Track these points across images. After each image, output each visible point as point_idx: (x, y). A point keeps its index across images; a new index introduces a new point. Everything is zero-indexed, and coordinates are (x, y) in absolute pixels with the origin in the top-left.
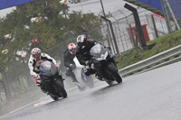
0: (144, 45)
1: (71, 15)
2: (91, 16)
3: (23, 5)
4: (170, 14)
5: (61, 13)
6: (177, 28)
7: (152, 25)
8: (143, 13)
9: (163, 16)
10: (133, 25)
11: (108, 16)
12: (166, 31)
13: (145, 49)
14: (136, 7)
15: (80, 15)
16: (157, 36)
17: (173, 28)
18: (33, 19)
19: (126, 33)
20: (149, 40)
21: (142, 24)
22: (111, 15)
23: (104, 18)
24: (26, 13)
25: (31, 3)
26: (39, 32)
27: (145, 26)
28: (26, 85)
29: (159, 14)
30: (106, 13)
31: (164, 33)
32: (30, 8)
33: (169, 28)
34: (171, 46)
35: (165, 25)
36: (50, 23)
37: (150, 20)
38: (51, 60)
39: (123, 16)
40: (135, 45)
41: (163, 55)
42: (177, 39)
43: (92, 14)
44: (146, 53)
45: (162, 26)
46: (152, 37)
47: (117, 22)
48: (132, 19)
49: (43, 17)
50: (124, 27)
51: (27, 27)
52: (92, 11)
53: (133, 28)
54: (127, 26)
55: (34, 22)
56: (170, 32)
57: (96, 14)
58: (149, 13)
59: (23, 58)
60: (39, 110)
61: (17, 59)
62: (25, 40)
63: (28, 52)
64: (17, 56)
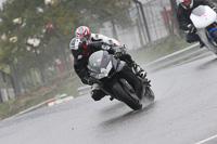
10: (169, 8)
18: (47, 1)
19: (160, 17)
26: (55, 15)
28: (39, 80)
40: (171, 32)
47: (149, 4)
50: (157, 10)
51: (41, 10)
53: (169, 12)
54: (161, 9)
55: (49, 4)
59: (35, 48)
60: (54, 110)
61: (29, 48)
62: (37, 26)
63: (42, 40)
64: (28, 45)
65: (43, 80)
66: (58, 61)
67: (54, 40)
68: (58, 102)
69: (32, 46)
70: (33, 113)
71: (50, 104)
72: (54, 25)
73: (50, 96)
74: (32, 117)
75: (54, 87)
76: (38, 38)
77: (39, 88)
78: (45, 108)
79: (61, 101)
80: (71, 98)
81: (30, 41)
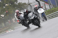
2: (25, 4)
4: (50, 3)
5: (15, 3)
6: (52, 8)
7: (44, 7)
8: (41, 3)
9: (48, 4)
11: (30, 4)
14: (39, 1)
16: (46, 10)
17: (51, 8)
18: (6, 5)
21: (41, 6)
22: (31, 3)
23: (29, 4)
24: (4, 3)
26: (8, 9)
29: (47, 3)
30: (30, 3)
31: (48, 9)
35: (49, 7)
39: (35, 4)
42: (52, 11)
43: (25, 3)
47: (33, 6)
48: (38, 5)
49: (9, 4)
51: (4, 7)
52: (25, 2)
55: (7, 6)
57: (26, 3)
59: (3, 17)
61: (1, 17)
62: (3, 11)
63: (5, 15)
64: (1, 16)
67: (8, 15)
68: (9, 31)
69: (2, 17)
70: (2, 34)
71: (7, 32)
72: (8, 11)
73: (7, 30)
74: (2, 35)
75: (8, 27)
76: (4, 15)
77: (4, 28)
78: (6, 33)
79: (10, 31)
80: (13, 30)
81: (2, 15)
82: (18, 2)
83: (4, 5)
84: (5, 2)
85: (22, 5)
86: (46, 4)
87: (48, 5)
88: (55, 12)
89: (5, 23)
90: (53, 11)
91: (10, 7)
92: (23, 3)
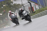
0: (33, 12)
1: (14, 4)
2: (19, 5)
3: (1, 2)
4: (39, 4)
5: (11, 4)
6: (41, 8)
7: (35, 7)
8: (32, 4)
9: (38, 4)
10: (30, 7)
11: (23, 5)
12: (38, 8)
13: (33, 13)
15: (16, 4)
16: (36, 10)
17: (40, 8)
18: (4, 5)
19: (28, 9)
20: (34, 11)
21: (32, 6)
22: (24, 4)
23: (22, 5)
25: (3, 1)
27: (33, 7)
28: (2, 23)
30: (23, 4)
31: (38, 9)
32: (3, 2)
33: (39, 8)
34: (40, 12)
36: (8, 6)
37: (34, 5)
38: (14, 14)
39: (27, 5)
40: (31, 12)
41: (38, 15)
43: (19, 4)
44: (33, 14)
45: (37, 7)
46: (35, 10)
47: (26, 6)
48: (30, 5)
49: (7, 5)
50: (27, 7)
51: (2, 7)
52: (19, 3)
53: (30, 8)
54: (28, 7)
55: (4, 6)
56: (39, 9)
57: (20, 4)
58: (34, 4)
59: (1, 16)
60: (5, 29)
62: (2, 11)
63: (3, 14)
65: (3, 22)
66: (6, 18)
67: (5, 14)
68: (6, 27)
75: (5, 24)
76: (2, 13)
80: (9, 26)
82: (14, 3)
83: (2, 6)
84: (3, 3)
85: (17, 6)
86: (36, 5)
87: (38, 6)
88: (43, 11)
89: (3, 20)
90: (42, 11)
91: (7, 7)
92: (17, 4)
